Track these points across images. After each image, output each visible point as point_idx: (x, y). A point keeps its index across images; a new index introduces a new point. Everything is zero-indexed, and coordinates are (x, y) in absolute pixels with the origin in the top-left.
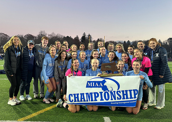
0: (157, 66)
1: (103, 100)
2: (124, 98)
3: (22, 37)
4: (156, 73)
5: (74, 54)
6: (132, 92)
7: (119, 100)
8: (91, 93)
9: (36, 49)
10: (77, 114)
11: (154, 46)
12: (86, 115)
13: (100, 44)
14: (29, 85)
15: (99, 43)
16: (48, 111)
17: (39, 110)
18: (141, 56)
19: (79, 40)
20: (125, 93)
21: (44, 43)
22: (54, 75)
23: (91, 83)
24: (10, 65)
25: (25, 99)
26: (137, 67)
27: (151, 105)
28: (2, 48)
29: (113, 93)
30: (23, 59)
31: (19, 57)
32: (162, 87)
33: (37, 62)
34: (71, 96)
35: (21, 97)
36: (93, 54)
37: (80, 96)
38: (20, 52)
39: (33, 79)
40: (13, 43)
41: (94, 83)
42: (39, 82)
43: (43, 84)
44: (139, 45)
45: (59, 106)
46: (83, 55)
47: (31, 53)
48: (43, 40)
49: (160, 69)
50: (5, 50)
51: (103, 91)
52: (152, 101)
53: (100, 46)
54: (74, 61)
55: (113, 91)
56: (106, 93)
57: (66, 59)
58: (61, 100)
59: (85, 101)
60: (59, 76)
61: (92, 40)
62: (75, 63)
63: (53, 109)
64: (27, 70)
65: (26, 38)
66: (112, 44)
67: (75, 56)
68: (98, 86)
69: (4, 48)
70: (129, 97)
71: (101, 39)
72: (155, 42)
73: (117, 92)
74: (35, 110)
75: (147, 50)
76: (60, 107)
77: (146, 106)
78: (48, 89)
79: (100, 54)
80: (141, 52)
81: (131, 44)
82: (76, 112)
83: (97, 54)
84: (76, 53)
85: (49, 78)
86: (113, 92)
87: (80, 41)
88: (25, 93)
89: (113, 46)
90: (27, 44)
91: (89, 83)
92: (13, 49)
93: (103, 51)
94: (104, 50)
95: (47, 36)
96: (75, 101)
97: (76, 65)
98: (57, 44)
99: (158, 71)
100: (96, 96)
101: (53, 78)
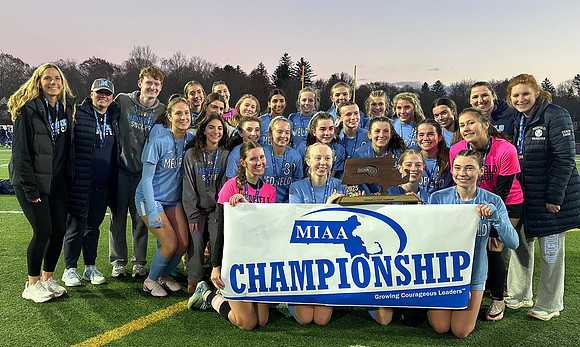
0: (540, 170)
1: (349, 286)
3: (73, 68)
4: (534, 193)
5: (250, 129)
7: (402, 287)
8: (308, 263)
9: (119, 110)
10: (259, 334)
11: (529, 102)
12: (290, 337)
13: (338, 95)
14: (95, 235)
15: (335, 90)
16: (159, 324)
17: (131, 318)
18: (485, 136)
19: (267, 80)
20: (424, 263)
21: (147, 90)
22: (181, 200)
23: (309, 227)
24: (32, 165)
25: (82, 281)
26: (469, 173)
27: (515, 305)
28: (5, 107)
29: (384, 263)
30: (76, 142)
31: (63, 137)
32: (556, 245)
33: (123, 154)
34: (238, 271)
35: (66, 272)
36: (317, 129)
37: (268, 271)
38: (64, 121)
39: (109, 214)
40: (41, 90)
41: (316, 228)
42: (129, 221)
43: (142, 231)
44: (476, 97)
45: (195, 307)
46: (281, 132)
47: (102, 123)
48: (146, 79)
49: (547, 182)
50: (13, 112)
51: (348, 255)
52: (519, 291)
53: (338, 102)
54: (249, 153)
55: (382, 257)
56: (360, 264)
57: (221, 143)
58: (204, 286)
59: (285, 288)
60: (198, 203)
61: (314, 79)
62: (252, 159)
63: (177, 315)
64: (88, 182)
65: (86, 72)
66: (380, 95)
67: (253, 133)
68: (331, 237)
69: (9, 104)
71: (342, 76)
72: (530, 90)
73: (398, 259)
74: (117, 321)
75: (505, 114)
76: (202, 310)
77: (497, 309)
78: (159, 246)
79: (341, 126)
80: (484, 121)
81: (448, 93)
82: (257, 327)
83: (331, 128)
84: (257, 124)
85: (165, 207)
86: (382, 259)
87: (271, 81)
88: (81, 260)
89: (384, 99)
90: (90, 92)
91: (299, 227)
92: (42, 109)
93: (352, 117)
94: (356, 113)
95: (158, 65)
96: (253, 289)
97: (255, 167)
98: (193, 93)
99: (541, 187)
101: (177, 210)
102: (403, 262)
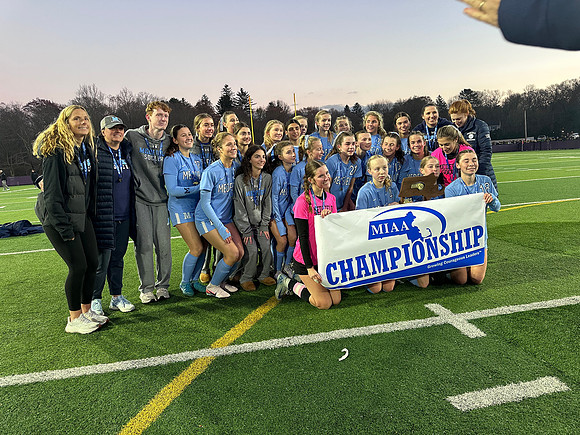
1: (411, 263)
2: (454, 251)
6: (471, 233)
7: (445, 257)
8: (383, 253)
20: (456, 238)
23: (380, 226)
29: (433, 242)
34: (332, 268)
36: (343, 144)
37: (354, 264)
41: (386, 225)
47: (118, 158)
48: (155, 112)
54: (317, 172)
55: (431, 238)
56: (418, 246)
59: (368, 274)
62: (320, 176)
70: (464, 245)
73: (441, 238)
82: (333, 305)
91: (373, 227)
96: (344, 280)
97: (323, 182)
98: (206, 125)
100: (395, 255)
102: (444, 239)
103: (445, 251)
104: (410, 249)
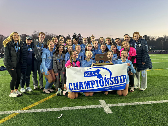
1: (99, 87)
2: (116, 83)
4: (139, 60)
6: (122, 77)
7: (112, 85)
8: (89, 82)
9: (34, 44)
12: (84, 100)
13: (92, 39)
14: (29, 78)
17: (41, 99)
20: (116, 79)
21: (41, 38)
22: (53, 67)
24: (11, 60)
25: (26, 91)
27: (136, 88)
29: (107, 80)
31: (19, 52)
32: (145, 73)
33: (35, 56)
34: (71, 85)
38: (19, 47)
41: (90, 73)
48: (40, 35)
50: (5, 45)
51: (98, 79)
52: (137, 84)
54: (73, 53)
55: (106, 78)
56: (101, 81)
57: (63, 52)
58: (60, 89)
59: (83, 88)
63: (53, 98)
64: (26, 64)
68: (94, 75)
70: (120, 81)
72: (138, 35)
82: (75, 98)
84: (72, 47)
85: (49, 70)
89: (103, 39)
91: (86, 73)
92: (13, 44)
96: (75, 89)
98: (55, 40)
100: (93, 83)
101: (52, 70)
102: (111, 79)
103: (112, 83)
104: (98, 81)
